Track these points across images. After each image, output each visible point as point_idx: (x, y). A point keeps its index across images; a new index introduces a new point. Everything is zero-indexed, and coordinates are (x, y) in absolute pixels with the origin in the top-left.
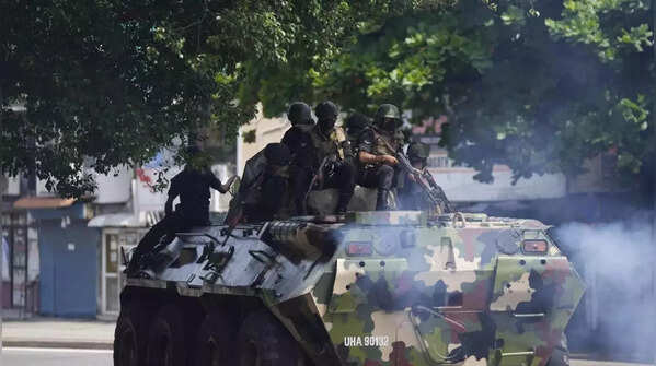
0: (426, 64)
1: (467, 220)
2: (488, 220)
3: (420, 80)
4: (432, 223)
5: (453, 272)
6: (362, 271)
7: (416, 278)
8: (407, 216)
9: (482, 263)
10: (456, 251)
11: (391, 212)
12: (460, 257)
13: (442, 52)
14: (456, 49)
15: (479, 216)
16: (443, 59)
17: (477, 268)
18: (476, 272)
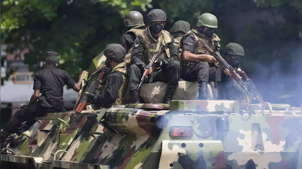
0: (15, 16)
1: (274, 109)
2: (290, 109)
3: (10, 25)
4: (244, 111)
5: (261, 153)
6: (183, 151)
7: (230, 158)
8: (222, 104)
9: (286, 147)
10: (264, 136)
11: (208, 101)
12: (267, 140)
13: (24, 9)
14: (33, 7)
15: (283, 106)
16: (25, 13)
17: (282, 149)
18: (281, 153)
